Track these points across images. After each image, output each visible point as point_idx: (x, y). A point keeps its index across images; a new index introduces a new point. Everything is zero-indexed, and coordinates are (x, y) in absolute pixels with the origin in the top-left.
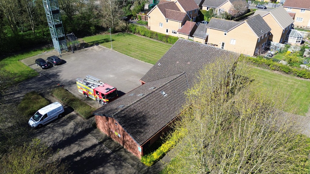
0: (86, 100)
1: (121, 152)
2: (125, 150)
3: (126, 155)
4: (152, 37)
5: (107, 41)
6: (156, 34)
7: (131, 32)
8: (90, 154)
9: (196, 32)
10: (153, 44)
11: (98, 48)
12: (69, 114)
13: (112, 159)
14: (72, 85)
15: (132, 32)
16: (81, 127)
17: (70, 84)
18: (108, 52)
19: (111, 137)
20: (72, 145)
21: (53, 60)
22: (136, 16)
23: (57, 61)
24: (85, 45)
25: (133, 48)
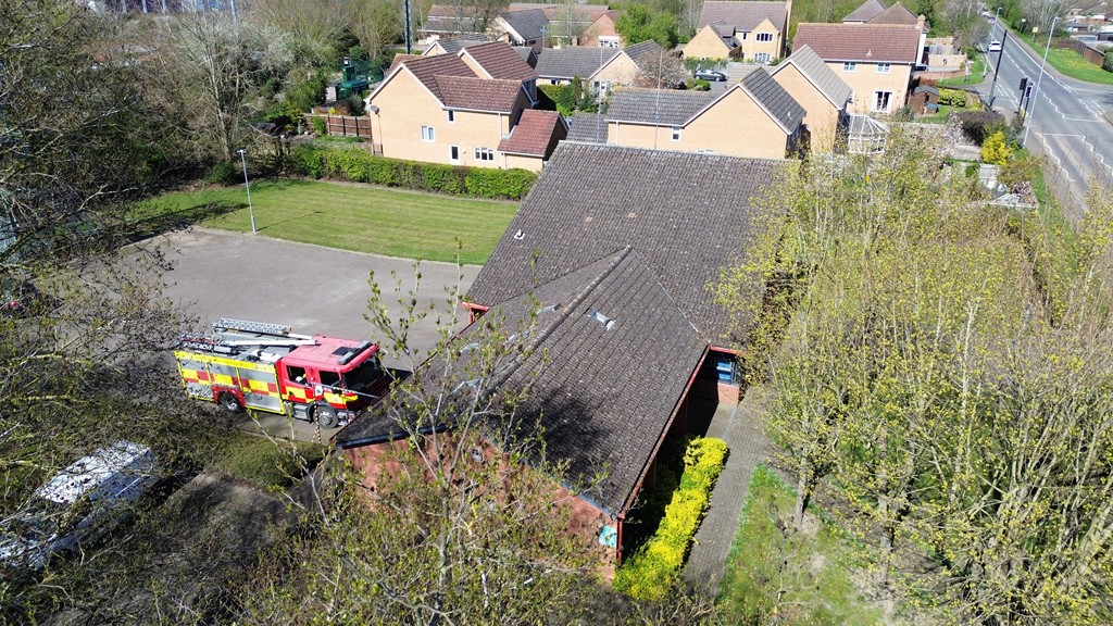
4: (397, 181)
6: (414, 167)
7: (305, 172)
10: (412, 204)
11: (191, 237)
12: (185, 488)
15: (306, 175)
18: (244, 244)
22: (304, 121)
25: (341, 223)
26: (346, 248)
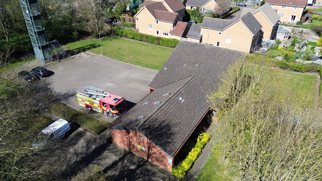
0: (90, 114)
1: (148, 167)
2: (150, 163)
3: (154, 169)
4: (142, 39)
5: (93, 46)
6: (146, 36)
7: (118, 35)
8: (114, 173)
9: (189, 32)
10: (144, 47)
11: (86, 55)
12: (76, 131)
13: (139, 175)
14: (68, 98)
16: (95, 144)
17: (66, 98)
18: (99, 58)
19: (132, 151)
20: (91, 166)
21: (39, 71)
22: (119, 18)
23: (44, 72)
24: (71, 53)
25: (125, 53)
26: (125, 62)
